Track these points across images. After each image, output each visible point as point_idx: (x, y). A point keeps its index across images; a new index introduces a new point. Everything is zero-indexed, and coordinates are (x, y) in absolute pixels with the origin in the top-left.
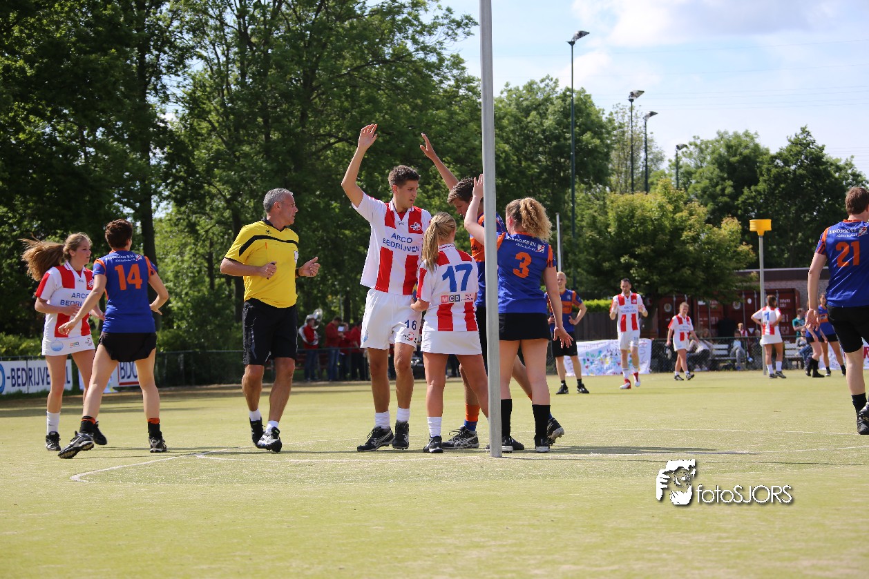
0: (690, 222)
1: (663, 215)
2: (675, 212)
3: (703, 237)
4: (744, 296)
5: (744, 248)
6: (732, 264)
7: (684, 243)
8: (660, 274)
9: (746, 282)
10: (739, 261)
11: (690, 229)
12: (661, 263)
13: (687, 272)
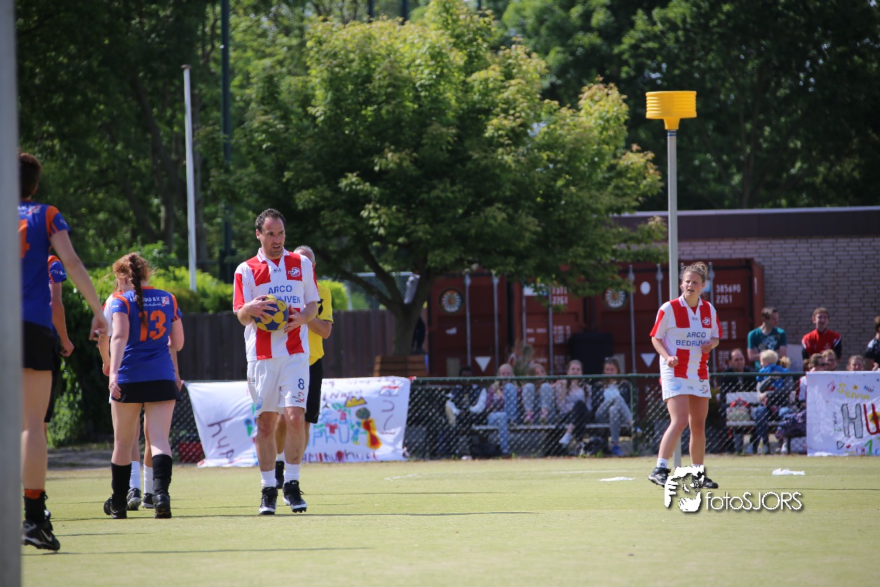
0: (506, 94)
1: (441, 76)
2: (469, 68)
3: (538, 130)
4: (632, 277)
5: (635, 159)
6: (606, 198)
7: (493, 144)
8: (434, 219)
9: (639, 241)
10: (620, 192)
11: (505, 111)
12: (435, 193)
13: (497, 215)
